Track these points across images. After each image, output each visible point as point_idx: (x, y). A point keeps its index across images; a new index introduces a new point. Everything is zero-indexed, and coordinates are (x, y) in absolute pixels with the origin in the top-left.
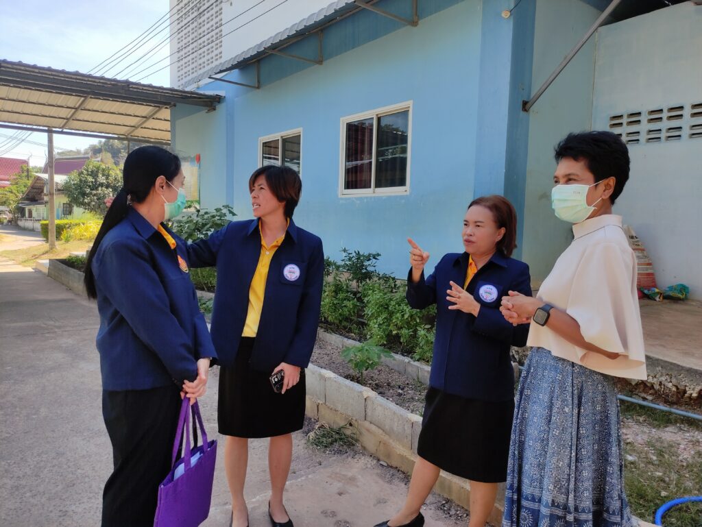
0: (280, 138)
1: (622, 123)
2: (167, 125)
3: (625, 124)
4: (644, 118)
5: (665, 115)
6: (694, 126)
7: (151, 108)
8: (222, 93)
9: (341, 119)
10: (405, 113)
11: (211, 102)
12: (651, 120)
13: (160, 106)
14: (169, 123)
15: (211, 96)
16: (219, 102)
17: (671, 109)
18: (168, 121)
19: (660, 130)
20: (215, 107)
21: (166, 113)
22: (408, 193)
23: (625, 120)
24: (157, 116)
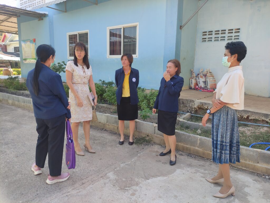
0: (78, 34)
1: (206, 34)
2: (16, 25)
3: (207, 35)
4: (214, 33)
5: (220, 32)
6: (229, 36)
7: (6, 16)
8: (47, 13)
9: (107, 28)
10: (135, 27)
11: (41, 17)
12: (216, 34)
13: (11, 16)
14: (17, 24)
15: (41, 14)
16: (45, 17)
17: (222, 31)
18: (16, 23)
19: (218, 37)
20: (43, 18)
21: (14, 19)
22: (137, 57)
23: (207, 33)
24: (8, 20)
